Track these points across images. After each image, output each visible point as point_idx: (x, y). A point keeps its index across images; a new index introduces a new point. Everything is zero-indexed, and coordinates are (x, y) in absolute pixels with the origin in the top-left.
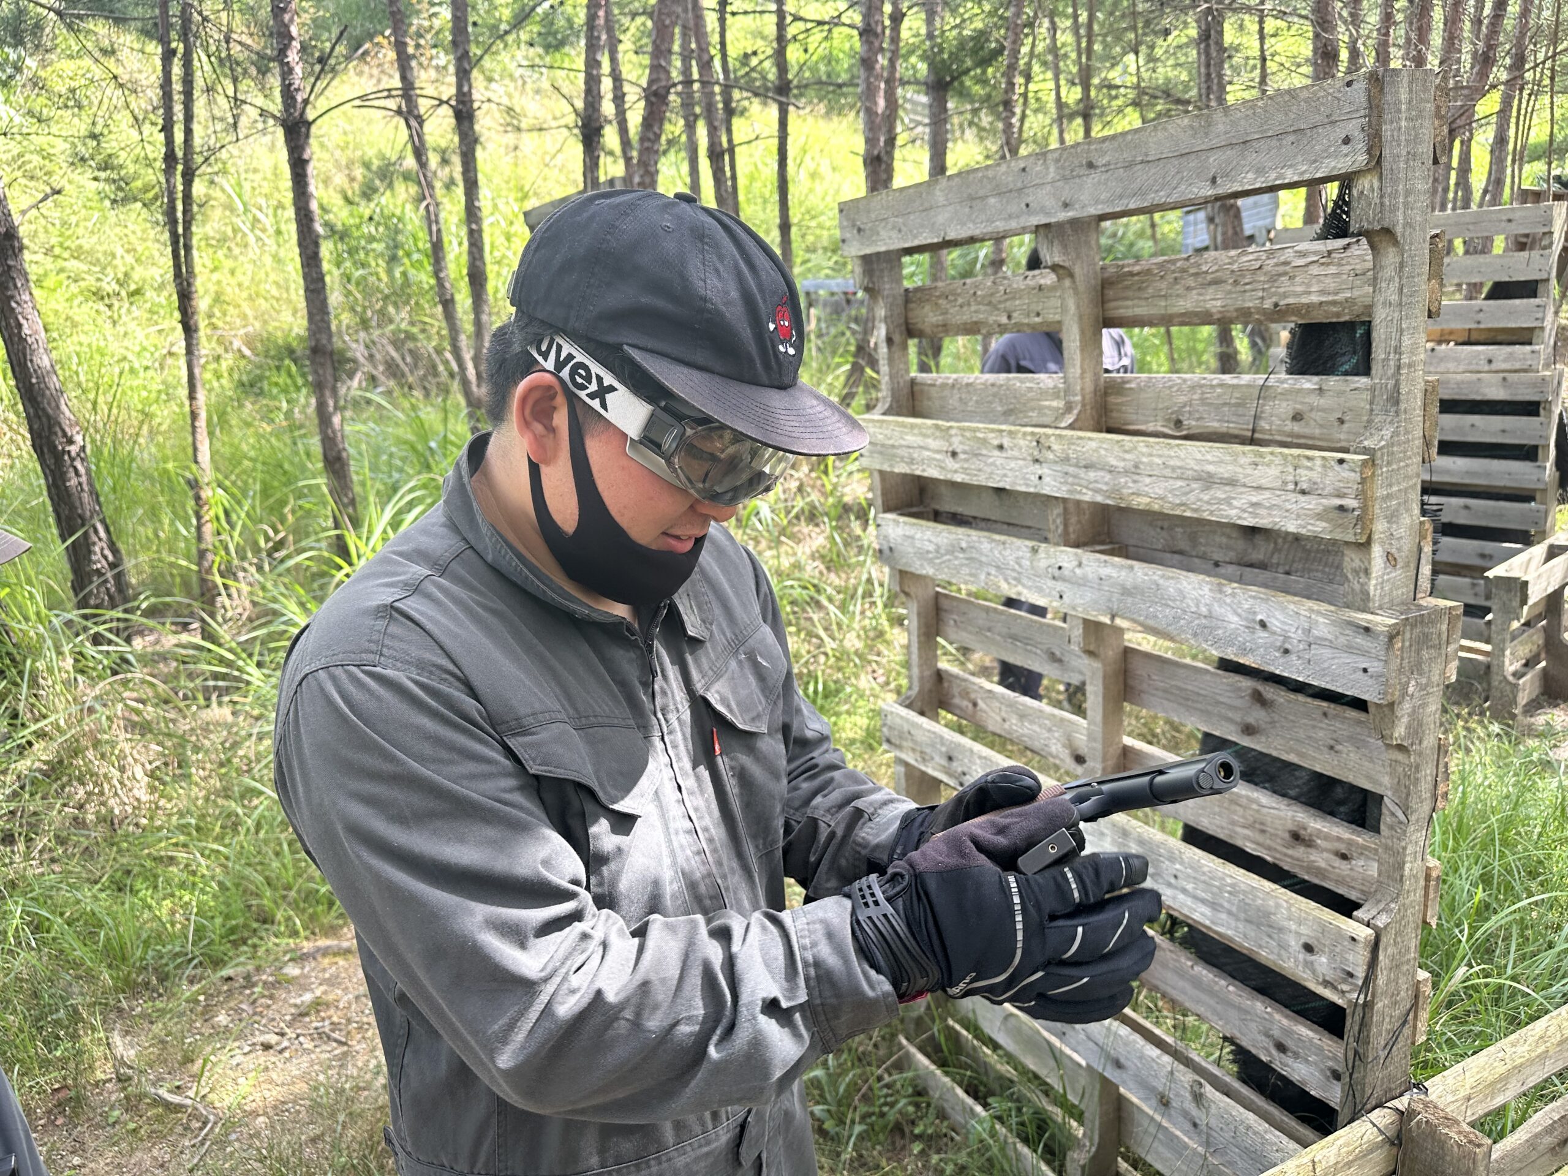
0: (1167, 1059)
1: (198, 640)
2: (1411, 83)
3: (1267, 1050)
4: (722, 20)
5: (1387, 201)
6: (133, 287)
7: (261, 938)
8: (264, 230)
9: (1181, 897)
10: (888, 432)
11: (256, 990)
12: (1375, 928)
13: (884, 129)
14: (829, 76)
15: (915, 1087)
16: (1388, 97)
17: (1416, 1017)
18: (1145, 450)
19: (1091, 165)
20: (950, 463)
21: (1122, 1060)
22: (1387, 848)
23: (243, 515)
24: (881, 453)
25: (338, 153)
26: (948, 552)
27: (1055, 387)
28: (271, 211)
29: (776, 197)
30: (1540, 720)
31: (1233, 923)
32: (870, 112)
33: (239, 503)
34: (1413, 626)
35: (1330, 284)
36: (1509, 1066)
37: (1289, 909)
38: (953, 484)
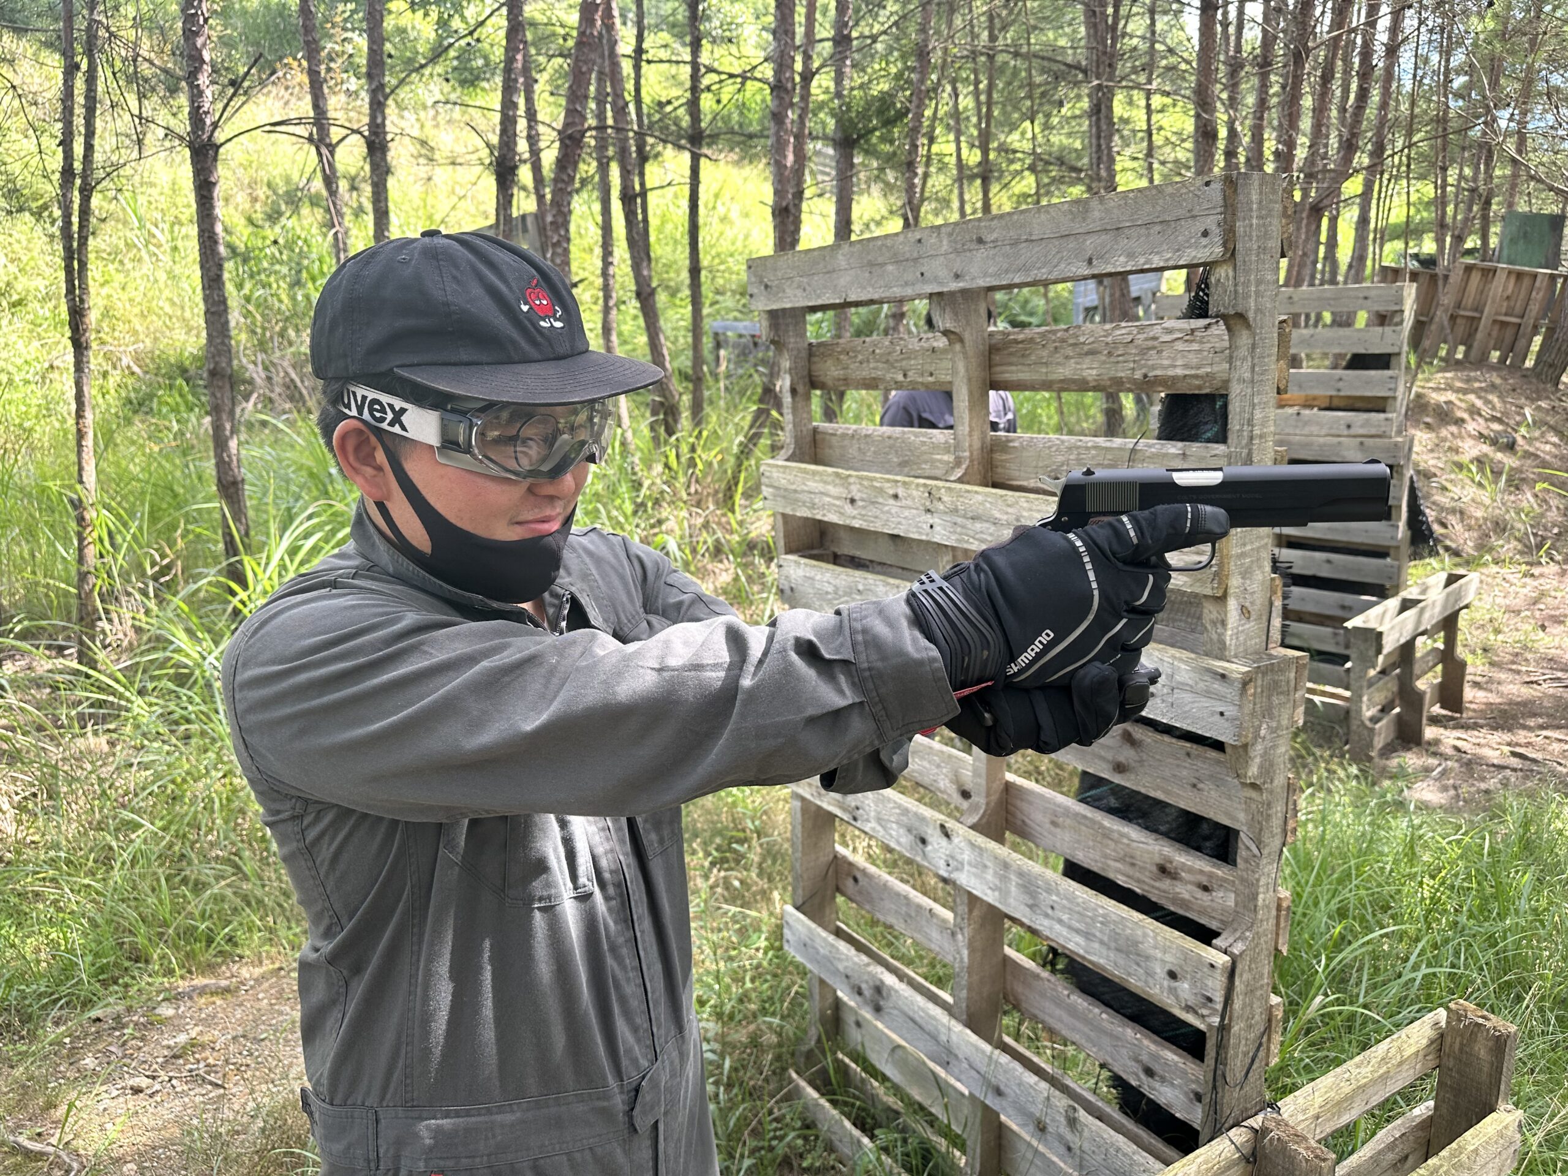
0: (1044, 1085)
1: (75, 665)
2: (1261, 185)
3: (1136, 1075)
4: (637, 68)
5: (1240, 289)
6: (15, 297)
7: (134, 978)
8: (159, 246)
9: (1057, 927)
10: (791, 478)
11: (126, 1031)
12: (1231, 955)
13: (793, 183)
14: (741, 125)
15: (804, 1120)
16: (1241, 197)
17: (1269, 1040)
18: (1025, 505)
19: (980, 241)
20: (848, 509)
21: (1002, 1087)
22: (1243, 880)
23: (129, 538)
24: (784, 497)
25: (240, 172)
26: (846, 594)
27: (946, 442)
28: (167, 227)
29: (686, 240)
30: (1394, 762)
31: (1104, 951)
32: (779, 166)
33: (125, 525)
34: (1264, 674)
35: (1193, 359)
36: (1353, 1086)
37: (1155, 938)
38: (852, 529)
